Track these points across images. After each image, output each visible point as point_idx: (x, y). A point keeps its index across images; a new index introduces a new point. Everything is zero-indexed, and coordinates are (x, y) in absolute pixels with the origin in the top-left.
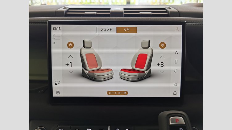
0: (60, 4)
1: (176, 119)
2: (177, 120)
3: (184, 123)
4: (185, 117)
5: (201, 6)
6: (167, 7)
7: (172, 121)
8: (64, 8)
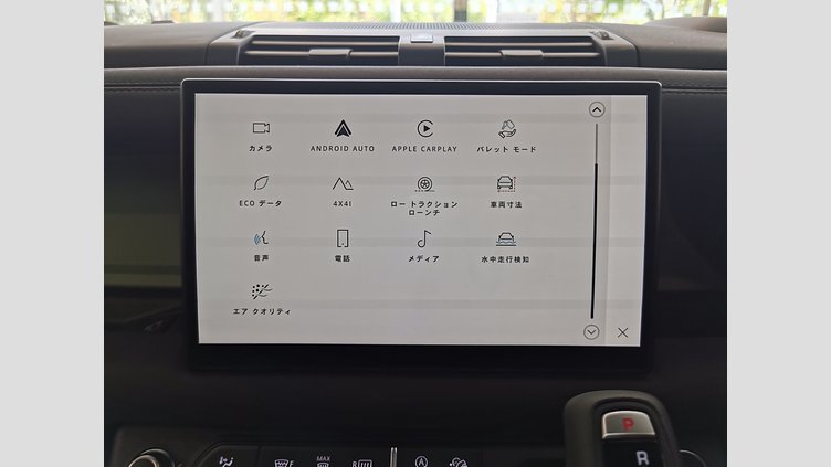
0: (217, 19)
1: (625, 420)
2: (628, 422)
3: (653, 433)
4: (657, 412)
5: (720, 26)
6: (596, 31)
7: (611, 425)
8: (236, 36)
